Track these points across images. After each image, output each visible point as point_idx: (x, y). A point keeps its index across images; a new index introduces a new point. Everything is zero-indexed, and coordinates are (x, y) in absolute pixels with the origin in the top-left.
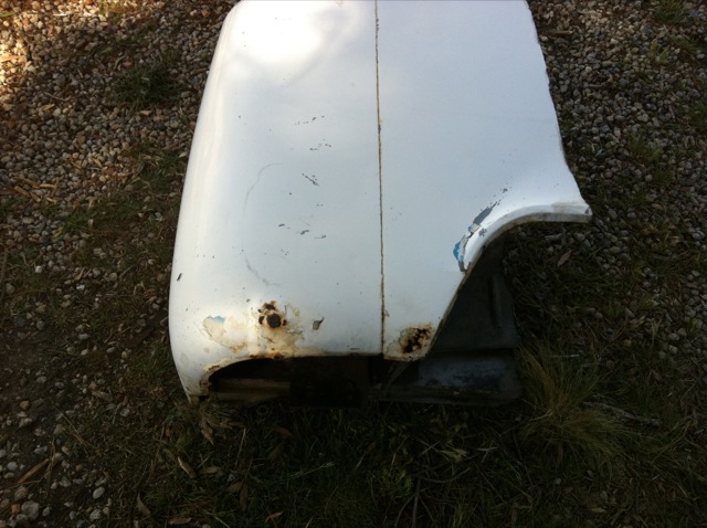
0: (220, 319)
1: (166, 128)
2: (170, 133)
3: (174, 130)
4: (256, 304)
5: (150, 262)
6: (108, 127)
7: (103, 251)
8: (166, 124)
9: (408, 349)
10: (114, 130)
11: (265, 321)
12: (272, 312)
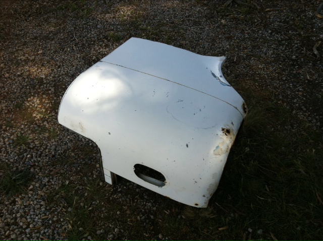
0: (218, 147)
1: (45, 184)
2: (50, 184)
3: (49, 182)
4: (221, 133)
5: (118, 213)
6: (25, 206)
7: (100, 230)
8: (43, 183)
9: (245, 112)
10: (29, 204)
11: (227, 134)
12: (225, 130)
